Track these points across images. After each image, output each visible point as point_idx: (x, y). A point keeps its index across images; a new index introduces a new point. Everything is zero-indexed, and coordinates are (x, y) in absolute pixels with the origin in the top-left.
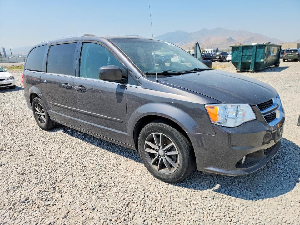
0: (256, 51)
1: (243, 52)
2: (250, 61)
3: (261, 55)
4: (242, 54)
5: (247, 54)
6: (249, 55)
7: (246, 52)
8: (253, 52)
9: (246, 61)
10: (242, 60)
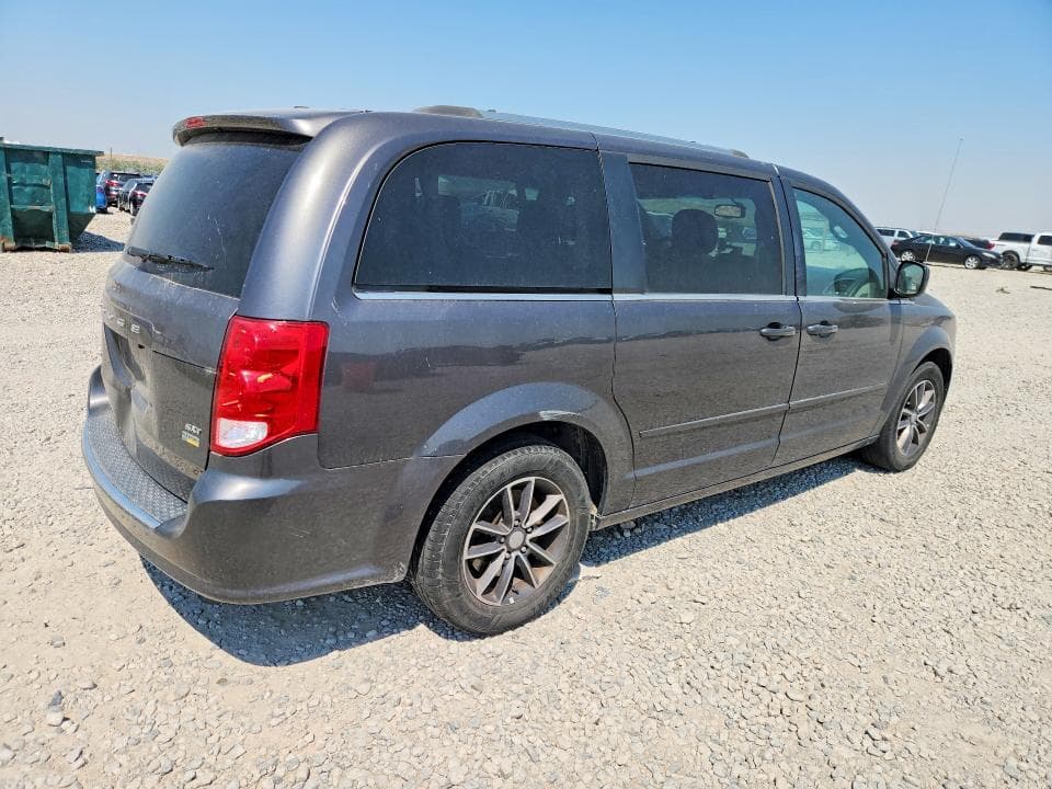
0: (65, 174)
1: (9, 171)
2: (46, 209)
3: (84, 190)
4: (9, 179)
5: (28, 182)
6: (35, 185)
7: (23, 171)
8: (55, 174)
9: (30, 207)
10: (12, 203)
